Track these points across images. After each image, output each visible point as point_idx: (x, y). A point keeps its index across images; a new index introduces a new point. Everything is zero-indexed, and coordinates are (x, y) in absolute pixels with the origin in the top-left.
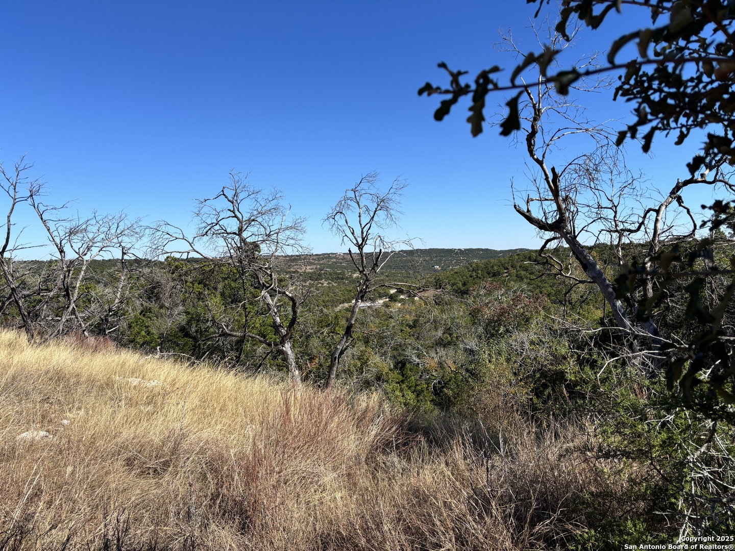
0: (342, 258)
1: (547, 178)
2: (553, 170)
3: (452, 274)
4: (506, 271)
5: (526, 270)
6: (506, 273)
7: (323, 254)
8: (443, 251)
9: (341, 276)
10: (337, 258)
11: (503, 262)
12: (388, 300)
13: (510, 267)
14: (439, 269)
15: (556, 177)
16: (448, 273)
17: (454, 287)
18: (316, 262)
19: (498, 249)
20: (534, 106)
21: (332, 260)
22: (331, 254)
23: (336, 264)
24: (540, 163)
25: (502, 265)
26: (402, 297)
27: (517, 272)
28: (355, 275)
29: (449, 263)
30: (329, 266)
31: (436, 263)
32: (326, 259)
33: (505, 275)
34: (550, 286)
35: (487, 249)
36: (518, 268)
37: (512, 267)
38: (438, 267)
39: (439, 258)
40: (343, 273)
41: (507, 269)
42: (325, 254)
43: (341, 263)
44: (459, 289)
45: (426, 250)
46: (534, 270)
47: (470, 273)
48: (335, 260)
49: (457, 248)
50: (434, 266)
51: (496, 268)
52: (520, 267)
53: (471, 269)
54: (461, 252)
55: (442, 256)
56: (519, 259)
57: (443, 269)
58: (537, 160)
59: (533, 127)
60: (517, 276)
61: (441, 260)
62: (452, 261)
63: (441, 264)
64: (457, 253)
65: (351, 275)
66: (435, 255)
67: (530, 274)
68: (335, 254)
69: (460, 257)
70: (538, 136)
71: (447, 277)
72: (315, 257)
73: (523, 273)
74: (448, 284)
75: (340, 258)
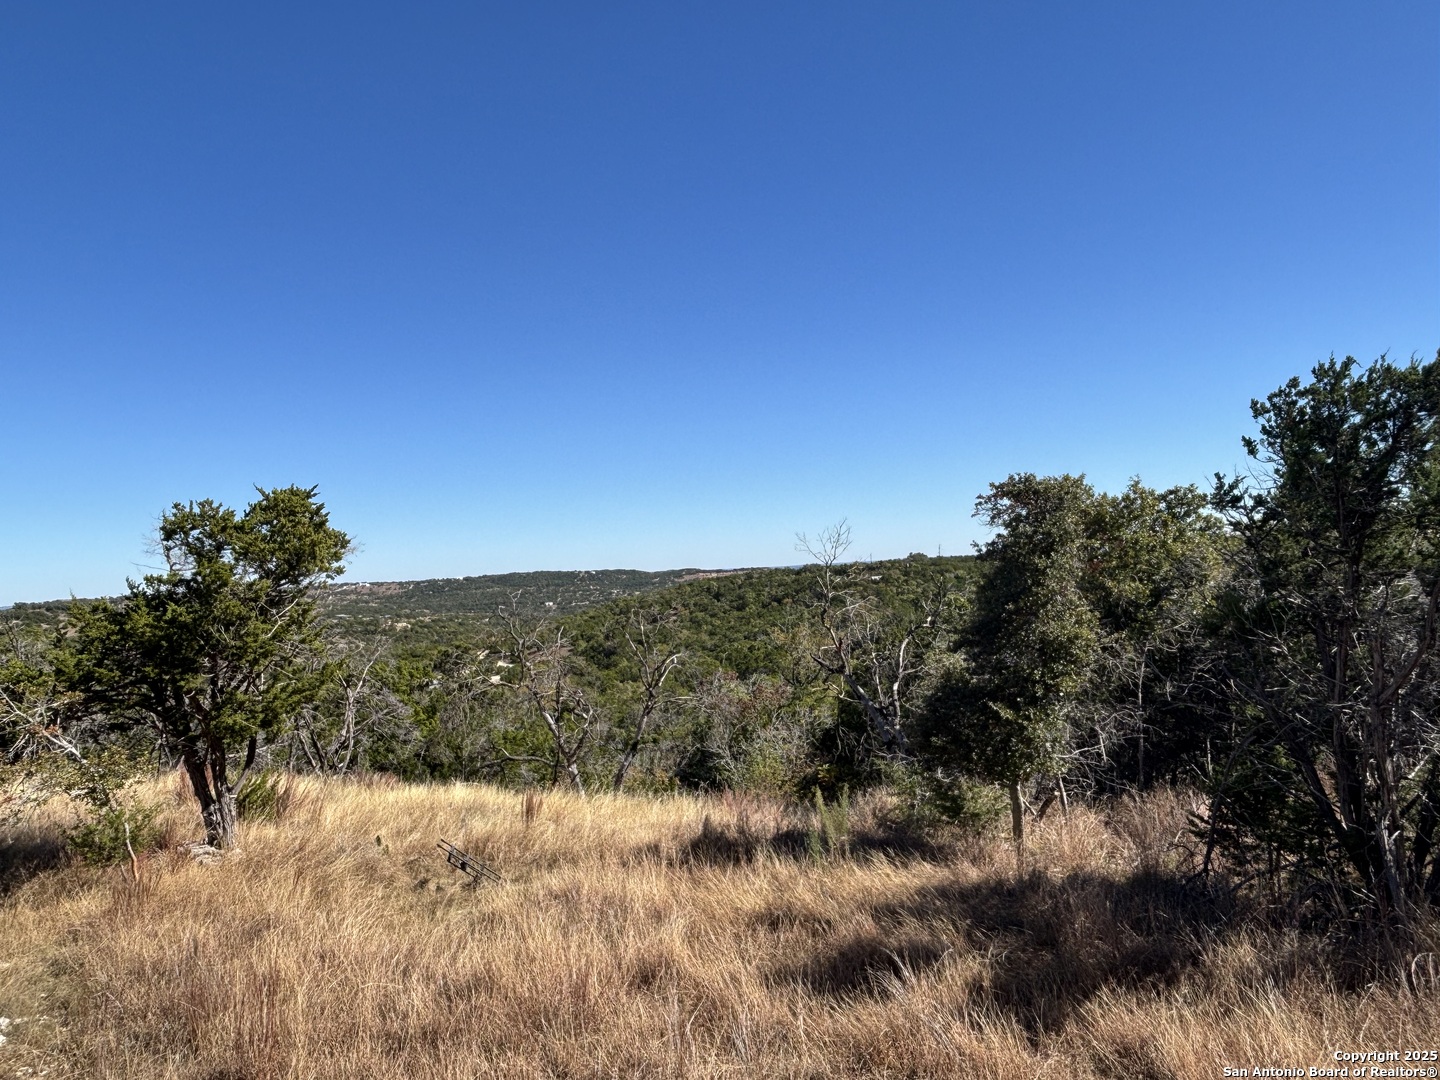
0: (368, 591)
3: (586, 621)
5: (705, 610)
8: (559, 575)
9: (372, 628)
10: (358, 593)
11: (668, 597)
13: (679, 606)
14: (555, 607)
17: (591, 642)
19: (651, 570)
21: (348, 597)
23: (357, 603)
25: (667, 602)
26: (500, 663)
27: (691, 613)
28: (400, 625)
29: (571, 596)
30: (344, 610)
31: (548, 597)
35: (634, 571)
36: (692, 608)
37: (683, 605)
38: (551, 604)
39: (551, 588)
40: (376, 623)
43: (367, 602)
44: (601, 645)
45: (528, 574)
46: (716, 611)
47: (616, 617)
48: (353, 597)
49: (583, 570)
50: (543, 603)
51: (657, 608)
52: (695, 605)
53: (617, 610)
54: (590, 577)
55: (558, 585)
56: (692, 591)
60: (691, 620)
61: (557, 592)
62: (575, 592)
63: (557, 598)
64: (582, 580)
65: (391, 626)
66: (545, 583)
67: (712, 616)
69: (588, 586)
73: (701, 615)
74: (580, 637)
75: (364, 591)
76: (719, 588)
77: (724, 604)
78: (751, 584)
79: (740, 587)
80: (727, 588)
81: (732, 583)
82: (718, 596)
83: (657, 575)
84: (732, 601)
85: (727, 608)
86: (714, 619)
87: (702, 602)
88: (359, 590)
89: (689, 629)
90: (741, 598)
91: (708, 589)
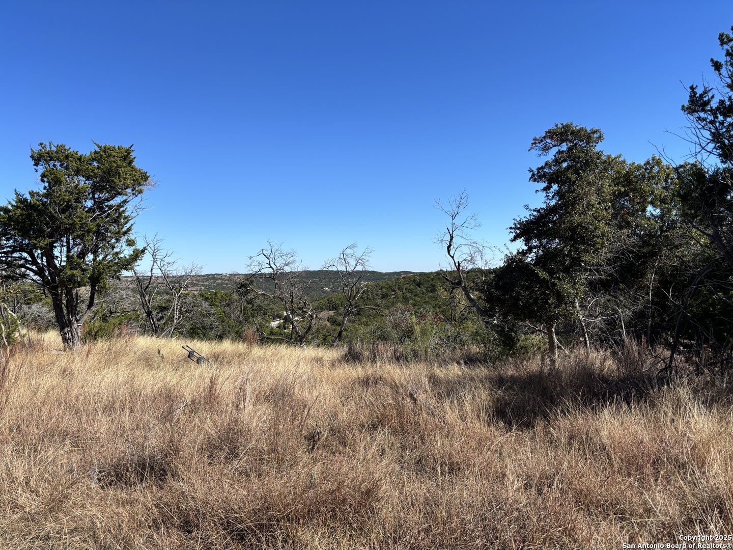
1: (455, 264)
2: (458, 262)
4: (393, 293)
5: (411, 291)
6: (393, 295)
7: (207, 275)
11: (391, 284)
12: (282, 321)
13: (397, 290)
14: (329, 290)
15: (459, 265)
16: (340, 294)
18: (200, 283)
19: (384, 271)
20: (450, 235)
21: (217, 281)
22: (216, 274)
23: (222, 285)
24: (453, 257)
25: (390, 287)
27: (403, 294)
29: (338, 284)
31: (326, 285)
32: (211, 280)
33: (393, 297)
34: (433, 307)
35: (374, 271)
36: (404, 291)
37: (399, 289)
38: (327, 288)
39: (327, 280)
41: (394, 291)
42: (209, 275)
43: (227, 284)
45: (315, 271)
46: (418, 293)
48: (220, 281)
49: (345, 270)
50: (323, 288)
51: (384, 290)
52: (406, 289)
55: (331, 278)
56: (405, 282)
57: (332, 291)
58: (451, 256)
59: (450, 244)
60: (403, 298)
61: (330, 282)
62: (340, 282)
63: (330, 285)
64: (345, 275)
66: (324, 277)
67: (415, 295)
68: (221, 275)
69: (348, 278)
70: (452, 247)
71: (340, 299)
72: (198, 278)
73: (409, 295)
74: (340, 305)
75: (226, 278)
76: (420, 280)
77: (423, 289)
78: (439, 278)
79: (432, 280)
80: (425, 280)
81: (428, 277)
82: (419, 285)
83: (387, 274)
84: (427, 288)
85: (424, 291)
86: (416, 297)
87: (410, 288)
88: (223, 278)
89: (401, 302)
90: (433, 286)
91: (414, 280)
